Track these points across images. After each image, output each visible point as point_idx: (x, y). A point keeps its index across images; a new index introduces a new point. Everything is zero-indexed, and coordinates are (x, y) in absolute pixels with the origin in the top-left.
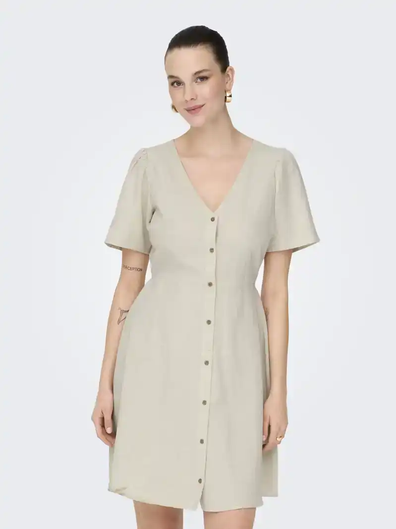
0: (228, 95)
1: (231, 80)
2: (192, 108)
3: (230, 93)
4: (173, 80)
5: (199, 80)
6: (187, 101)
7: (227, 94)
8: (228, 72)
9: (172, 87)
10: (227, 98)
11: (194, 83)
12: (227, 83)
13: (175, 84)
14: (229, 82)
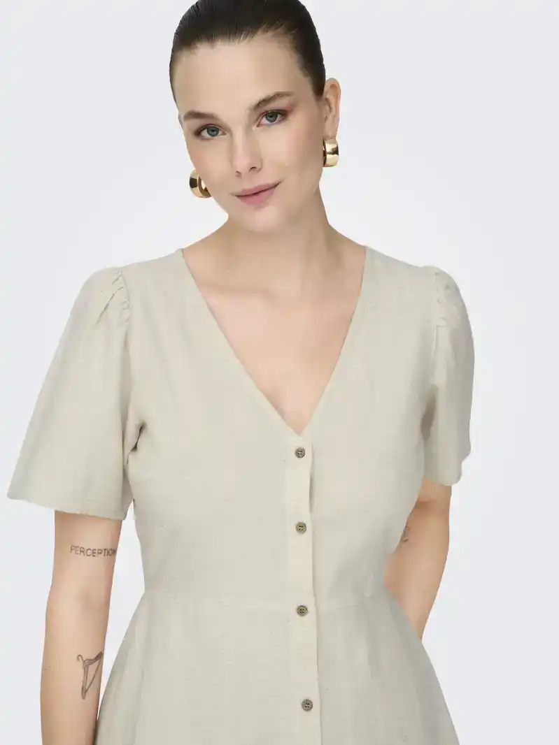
0: (329, 148)
1: (333, 113)
2: (250, 190)
3: (335, 142)
4: (197, 123)
5: (264, 121)
6: (239, 174)
7: (327, 145)
8: (327, 92)
9: (197, 141)
10: (329, 156)
11: (254, 128)
12: (326, 118)
13: (205, 133)
14: (330, 117)
